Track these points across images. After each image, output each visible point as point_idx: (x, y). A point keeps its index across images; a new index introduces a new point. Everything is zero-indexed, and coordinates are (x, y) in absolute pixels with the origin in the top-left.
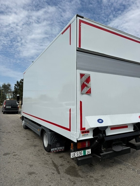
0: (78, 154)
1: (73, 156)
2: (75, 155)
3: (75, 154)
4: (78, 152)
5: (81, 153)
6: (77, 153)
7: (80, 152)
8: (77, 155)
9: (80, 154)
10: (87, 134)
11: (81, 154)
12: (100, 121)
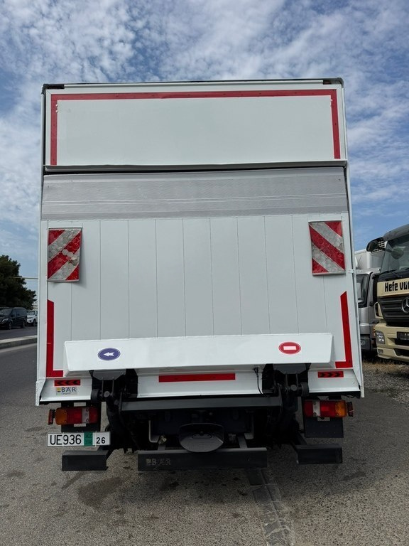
0: (67, 440)
1: (53, 442)
2: (59, 442)
3: (59, 438)
4: (69, 435)
5: (77, 439)
6: (66, 438)
7: (75, 434)
8: (66, 442)
9: (73, 439)
10: (71, 389)
11: (78, 441)
12: (108, 354)
